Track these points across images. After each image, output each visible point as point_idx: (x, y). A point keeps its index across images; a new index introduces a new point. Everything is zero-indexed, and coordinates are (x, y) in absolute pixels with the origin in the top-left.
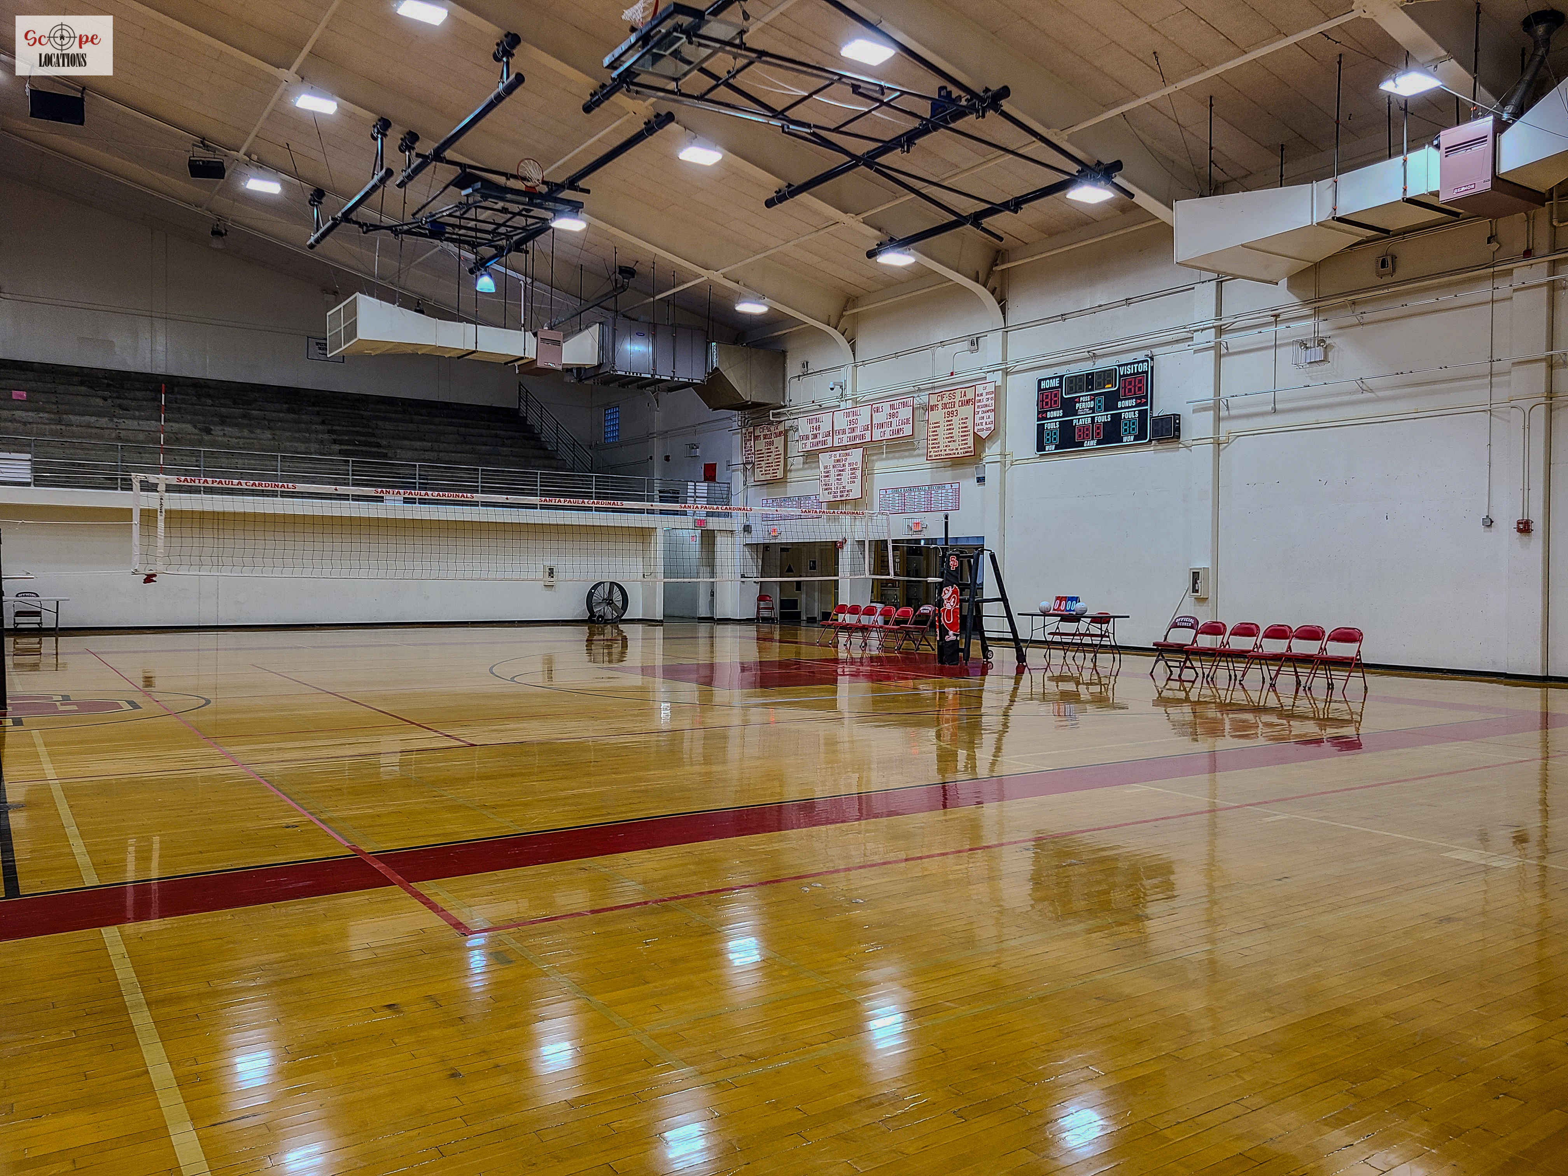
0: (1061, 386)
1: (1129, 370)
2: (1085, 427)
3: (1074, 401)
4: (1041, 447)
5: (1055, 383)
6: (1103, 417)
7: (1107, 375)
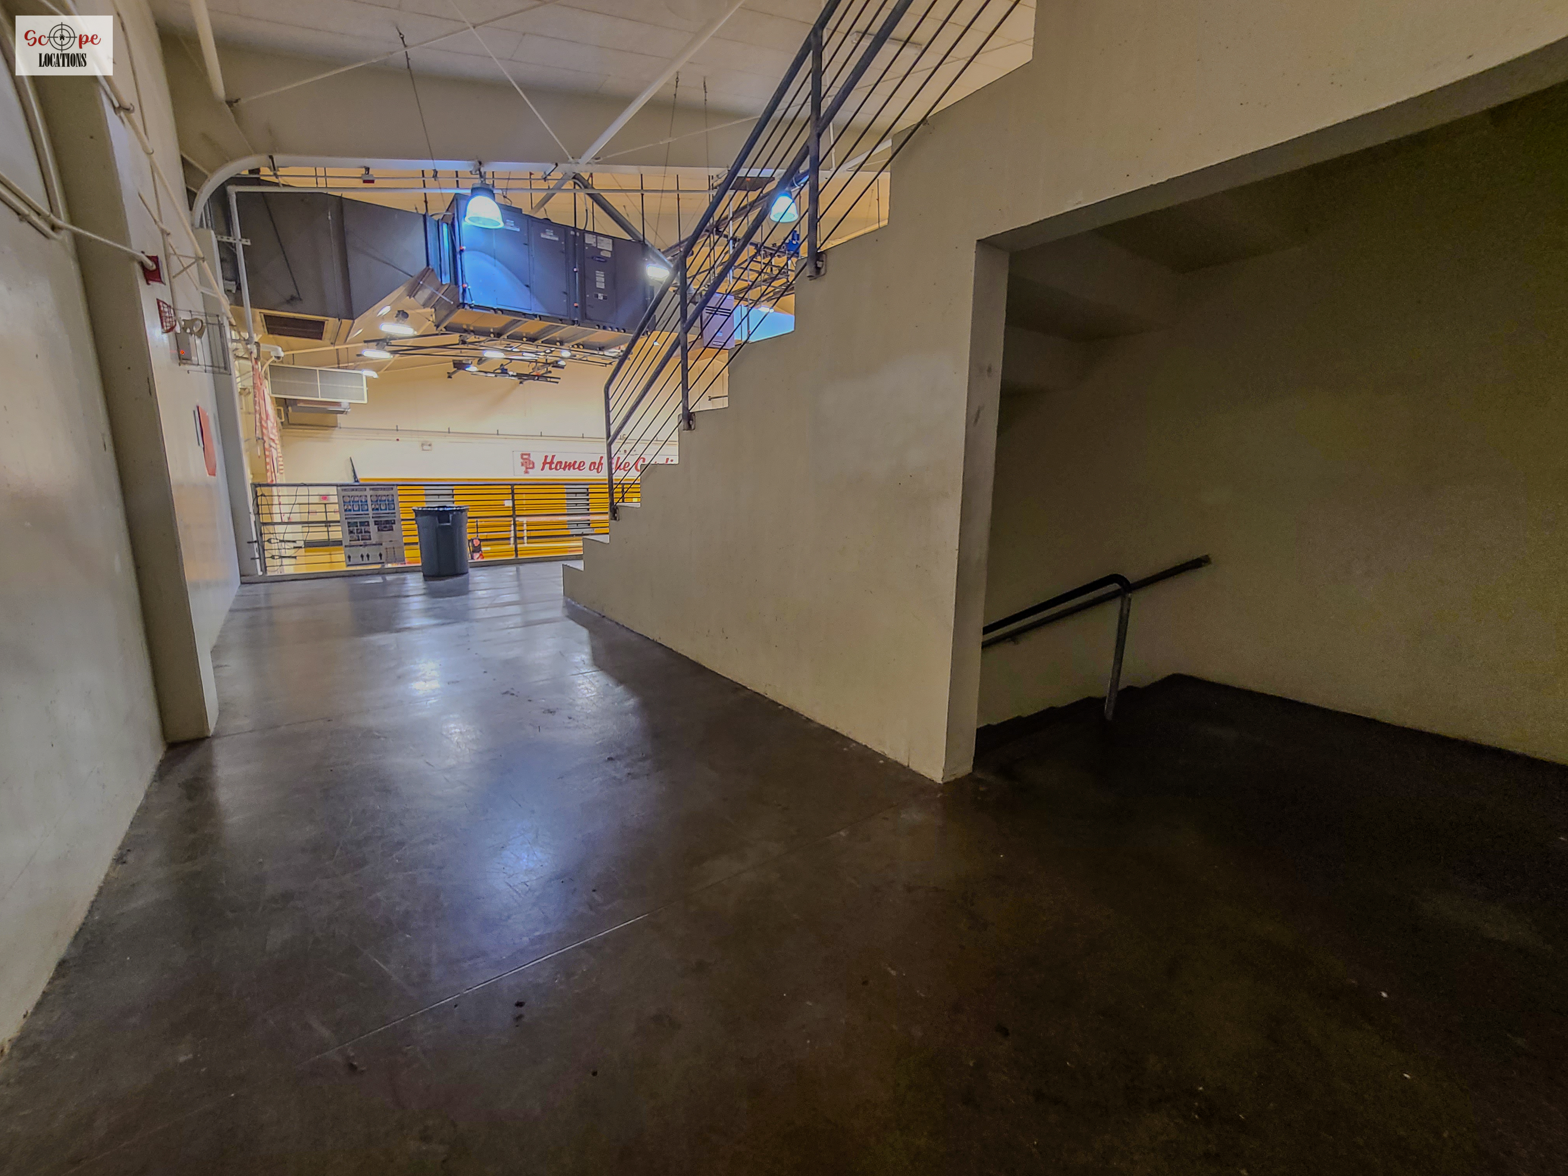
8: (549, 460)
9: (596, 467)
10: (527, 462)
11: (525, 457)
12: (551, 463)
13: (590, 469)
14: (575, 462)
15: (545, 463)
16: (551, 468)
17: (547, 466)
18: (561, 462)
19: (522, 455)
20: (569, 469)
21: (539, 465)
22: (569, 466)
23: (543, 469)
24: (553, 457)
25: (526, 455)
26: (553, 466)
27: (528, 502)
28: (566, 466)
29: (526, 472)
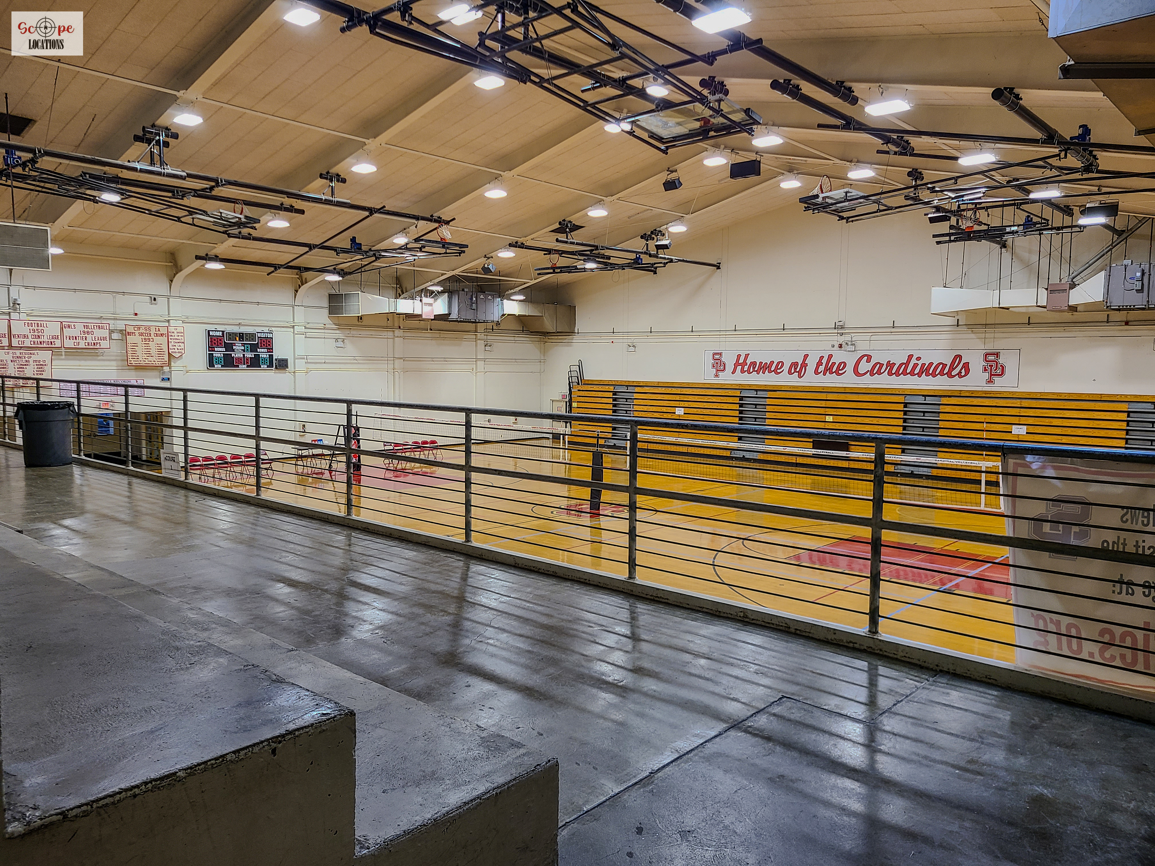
0: (223, 336)
1: (263, 335)
2: (239, 359)
3: (232, 345)
4: (211, 364)
5: (220, 334)
6: (249, 355)
7: (252, 336)
8: (741, 361)
11: (717, 357)
12: (745, 363)
13: (790, 373)
14: (772, 364)
15: (737, 364)
16: (743, 371)
17: (739, 368)
18: (754, 364)
20: (764, 373)
21: (730, 367)
22: (765, 368)
23: (733, 373)
24: (747, 356)
25: (716, 354)
26: (746, 368)
27: (699, 411)
28: (760, 368)
29: (717, 376)
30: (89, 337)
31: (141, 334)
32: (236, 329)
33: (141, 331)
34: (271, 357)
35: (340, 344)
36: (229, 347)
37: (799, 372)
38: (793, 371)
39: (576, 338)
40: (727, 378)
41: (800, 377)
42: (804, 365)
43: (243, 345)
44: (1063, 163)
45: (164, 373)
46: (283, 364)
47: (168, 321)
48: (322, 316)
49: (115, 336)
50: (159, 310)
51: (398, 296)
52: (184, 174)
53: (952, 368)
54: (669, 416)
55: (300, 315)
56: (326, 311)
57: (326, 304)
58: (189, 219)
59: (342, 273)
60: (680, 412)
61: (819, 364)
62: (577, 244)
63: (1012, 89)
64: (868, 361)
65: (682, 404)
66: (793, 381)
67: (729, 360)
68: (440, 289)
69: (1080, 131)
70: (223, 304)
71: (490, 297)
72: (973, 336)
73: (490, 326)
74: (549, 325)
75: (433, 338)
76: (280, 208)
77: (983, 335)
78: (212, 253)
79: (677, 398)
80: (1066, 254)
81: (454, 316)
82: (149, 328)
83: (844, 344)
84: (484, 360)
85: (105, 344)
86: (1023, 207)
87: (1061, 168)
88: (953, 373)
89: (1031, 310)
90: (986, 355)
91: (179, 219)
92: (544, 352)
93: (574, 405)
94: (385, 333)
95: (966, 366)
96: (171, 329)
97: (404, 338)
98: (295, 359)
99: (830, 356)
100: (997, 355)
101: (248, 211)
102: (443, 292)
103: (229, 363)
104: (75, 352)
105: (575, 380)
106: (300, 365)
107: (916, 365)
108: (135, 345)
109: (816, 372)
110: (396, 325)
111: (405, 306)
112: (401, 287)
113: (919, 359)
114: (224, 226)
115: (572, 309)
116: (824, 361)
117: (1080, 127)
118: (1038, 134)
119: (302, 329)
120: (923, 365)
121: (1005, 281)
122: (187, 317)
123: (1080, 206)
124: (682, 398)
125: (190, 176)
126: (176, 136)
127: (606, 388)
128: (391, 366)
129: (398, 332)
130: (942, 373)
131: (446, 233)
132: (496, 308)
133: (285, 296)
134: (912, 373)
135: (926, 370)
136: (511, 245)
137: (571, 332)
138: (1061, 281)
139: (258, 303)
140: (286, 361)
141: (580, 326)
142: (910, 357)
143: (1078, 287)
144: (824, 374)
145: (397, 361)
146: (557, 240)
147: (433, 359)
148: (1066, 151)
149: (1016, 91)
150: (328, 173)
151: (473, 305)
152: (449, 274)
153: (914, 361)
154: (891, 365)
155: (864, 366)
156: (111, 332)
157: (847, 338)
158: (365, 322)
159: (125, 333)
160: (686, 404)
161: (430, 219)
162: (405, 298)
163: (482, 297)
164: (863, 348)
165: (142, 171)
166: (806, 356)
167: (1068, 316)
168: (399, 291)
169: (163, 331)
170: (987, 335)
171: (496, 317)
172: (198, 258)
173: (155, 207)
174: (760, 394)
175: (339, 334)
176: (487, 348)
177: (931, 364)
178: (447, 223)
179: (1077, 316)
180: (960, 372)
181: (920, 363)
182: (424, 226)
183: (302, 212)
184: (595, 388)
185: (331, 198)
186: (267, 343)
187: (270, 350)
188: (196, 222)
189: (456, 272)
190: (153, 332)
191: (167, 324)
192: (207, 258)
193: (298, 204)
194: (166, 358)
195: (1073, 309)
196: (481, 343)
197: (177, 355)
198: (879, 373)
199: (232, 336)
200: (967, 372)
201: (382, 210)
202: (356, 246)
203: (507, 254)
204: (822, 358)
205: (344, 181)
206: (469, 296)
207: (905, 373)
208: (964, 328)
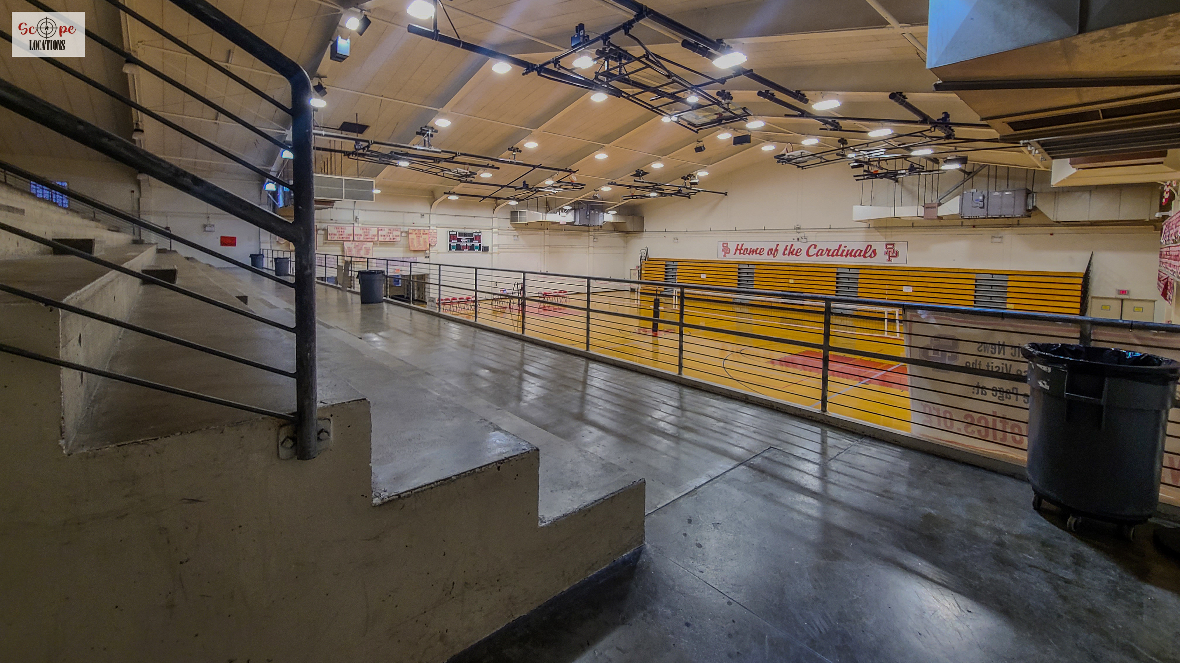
1: (476, 234)
2: (463, 246)
3: (461, 239)
4: (450, 249)
5: (455, 233)
6: (469, 244)
7: (470, 234)
8: (739, 248)
9: (773, 253)
10: (726, 250)
11: (725, 245)
12: (741, 249)
13: (768, 254)
14: (758, 249)
15: (737, 249)
16: (740, 253)
17: (738, 251)
18: (747, 249)
19: (724, 244)
20: (752, 254)
21: (733, 251)
22: (753, 252)
23: (735, 254)
24: (743, 245)
25: (725, 244)
26: (742, 252)
27: (714, 276)
28: (750, 252)
29: (725, 256)
30: (391, 235)
31: (416, 234)
32: (463, 231)
33: (416, 232)
34: (480, 245)
35: (516, 238)
36: (459, 240)
37: (774, 255)
38: (770, 253)
39: (644, 235)
40: (732, 257)
41: (774, 257)
42: (777, 250)
43: (466, 239)
44: (933, 134)
45: (426, 254)
46: (486, 249)
47: (429, 227)
48: (507, 223)
49: (403, 235)
50: (425, 221)
51: (547, 212)
52: (440, 151)
53: (866, 252)
54: (697, 279)
55: (496, 223)
56: (509, 220)
57: (509, 217)
58: (441, 174)
59: (518, 200)
60: (703, 276)
61: (786, 249)
62: (646, 183)
63: (901, 93)
64: (815, 248)
65: (705, 272)
66: (770, 259)
67: (732, 247)
68: (570, 208)
69: (943, 116)
70: (457, 217)
71: (597, 212)
72: (878, 234)
73: (596, 228)
74: (630, 228)
75: (565, 235)
76: (487, 166)
77: (884, 233)
78: (452, 191)
79: (702, 268)
80: (935, 186)
81: (577, 223)
82: (419, 230)
83: (800, 238)
84: (593, 247)
85: (398, 239)
86: (908, 159)
87: (931, 137)
88: (866, 256)
89: (914, 219)
90: (886, 245)
91: (436, 174)
92: (626, 242)
93: (643, 272)
94: (540, 232)
95: (874, 251)
96: (431, 231)
97: (550, 235)
98: (492, 246)
99: (792, 245)
100: (893, 245)
101: (472, 169)
102: (571, 210)
103: (459, 248)
104: (384, 243)
105: (643, 258)
106: (495, 249)
107: (844, 251)
108: (413, 239)
109: (784, 254)
110: (546, 228)
111: (551, 217)
112: (549, 207)
113: (845, 247)
114: (459, 177)
115: (642, 218)
116: (788, 248)
117: (943, 113)
118: (917, 118)
119: (496, 230)
120: (848, 250)
121: (898, 202)
122: (439, 224)
123: (943, 158)
124: (705, 268)
125: (443, 151)
126: (436, 131)
127: (661, 263)
128: (543, 250)
129: (547, 232)
130: (859, 255)
131: (574, 178)
132: (600, 218)
133: (488, 213)
134: (841, 255)
135: (850, 254)
136: (609, 184)
137: (643, 231)
138: (932, 201)
139: (474, 217)
140: (488, 247)
141: (646, 228)
142: (840, 246)
143: (943, 206)
144: (789, 255)
145: (546, 247)
146: (635, 181)
147: (565, 246)
148: (935, 127)
149: (904, 94)
150: (512, 147)
151: (588, 217)
152: (575, 200)
153: (842, 248)
154: (828, 250)
155: (812, 251)
156: (402, 232)
157: (802, 235)
158: (529, 226)
159: (408, 233)
160: (707, 272)
161: (565, 171)
162: (551, 213)
163: (592, 212)
164: (812, 239)
165: (419, 150)
166: (778, 245)
167: (937, 222)
168: (548, 209)
169: (427, 232)
170: (887, 233)
171: (600, 223)
172: (445, 193)
173: (425, 168)
174: (750, 267)
175: (515, 233)
176: (595, 240)
177: (853, 250)
178: (574, 172)
179: (942, 222)
180: (871, 255)
181: (846, 249)
182: (562, 174)
183: (498, 168)
184: (655, 262)
185: (513, 161)
186: (478, 238)
187: (480, 242)
188: (445, 175)
189: (579, 199)
190: (422, 232)
191: (428, 228)
192: (449, 193)
193: (496, 164)
194: (428, 246)
195: (940, 218)
196: (592, 238)
197: (433, 245)
198: (821, 255)
199: (461, 234)
200: (875, 255)
201: (540, 166)
202: (525, 186)
203: (607, 189)
204: (787, 246)
205: (520, 151)
206: (585, 212)
207: (837, 255)
208: (873, 229)
